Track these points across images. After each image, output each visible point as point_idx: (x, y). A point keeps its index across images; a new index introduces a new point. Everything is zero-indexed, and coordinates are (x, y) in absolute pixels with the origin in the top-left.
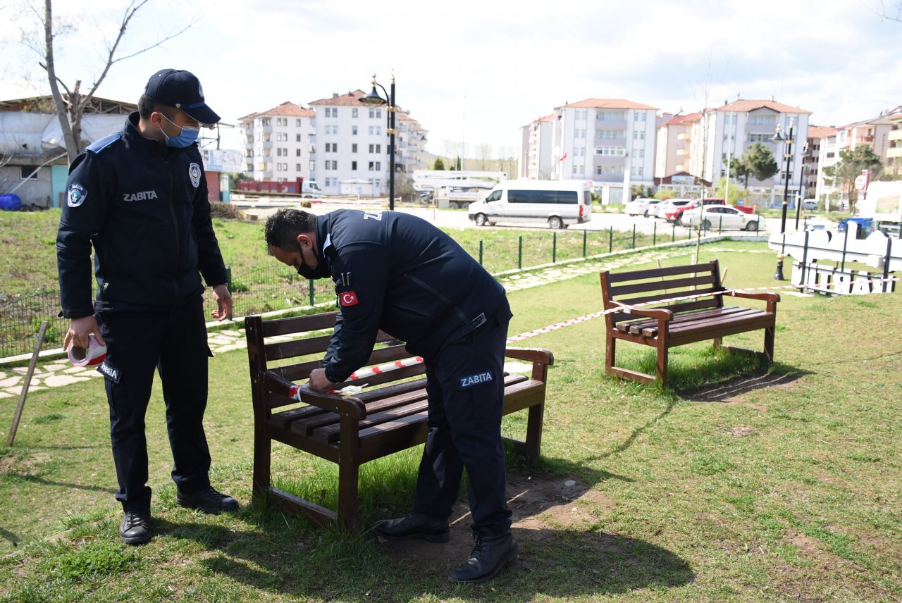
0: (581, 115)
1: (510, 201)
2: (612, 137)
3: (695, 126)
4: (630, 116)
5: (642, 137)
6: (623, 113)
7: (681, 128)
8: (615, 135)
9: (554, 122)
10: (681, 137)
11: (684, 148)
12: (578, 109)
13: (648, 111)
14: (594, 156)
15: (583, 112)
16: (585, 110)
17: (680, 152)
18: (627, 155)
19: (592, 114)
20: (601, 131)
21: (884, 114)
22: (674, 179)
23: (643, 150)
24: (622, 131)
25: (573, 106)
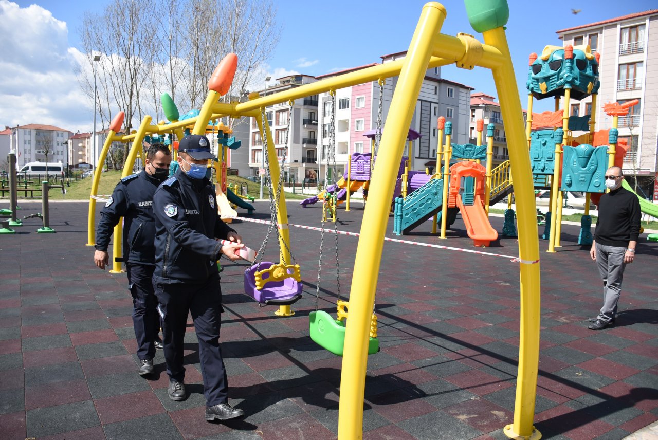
0: (27, 132)
1: (32, 170)
3: (87, 140)
4: (55, 134)
5: (62, 145)
6: (51, 132)
7: (80, 141)
8: (46, 143)
9: (11, 136)
10: (80, 145)
11: (82, 151)
12: (25, 129)
13: (64, 132)
14: (36, 154)
16: (30, 130)
17: (80, 153)
18: (54, 154)
19: (34, 133)
20: (39, 141)
22: (79, 166)
23: (62, 152)
24: (50, 141)
25: (22, 127)
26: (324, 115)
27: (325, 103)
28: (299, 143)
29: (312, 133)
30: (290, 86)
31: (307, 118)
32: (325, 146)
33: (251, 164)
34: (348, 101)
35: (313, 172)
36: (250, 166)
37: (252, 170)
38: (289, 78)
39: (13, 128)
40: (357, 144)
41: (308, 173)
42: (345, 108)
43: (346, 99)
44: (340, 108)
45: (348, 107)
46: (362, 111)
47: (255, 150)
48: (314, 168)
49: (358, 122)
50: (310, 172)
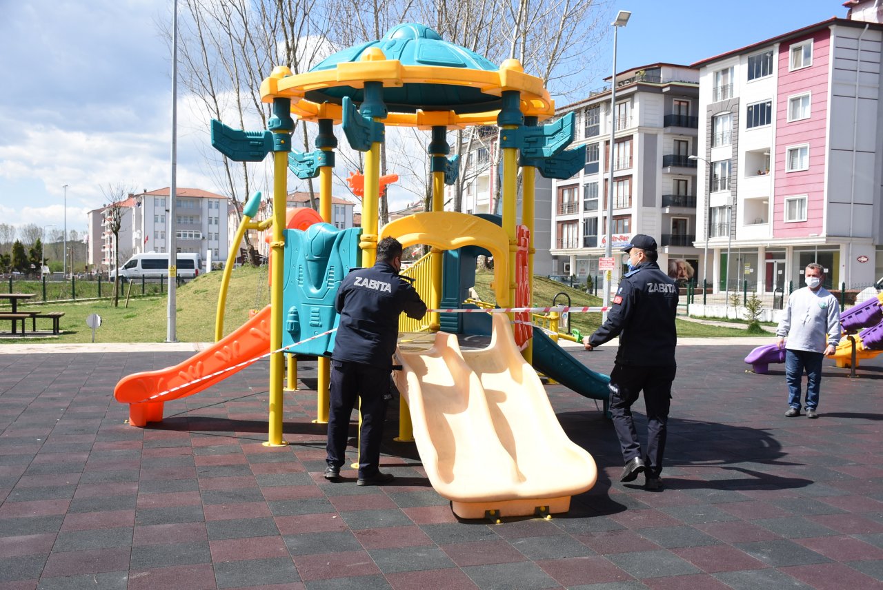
0: (160, 202)
1: (143, 268)
2: (189, 222)
4: (205, 204)
5: (216, 223)
6: (199, 201)
8: (191, 220)
9: (134, 209)
12: (156, 197)
13: (221, 200)
15: (162, 199)
16: (163, 197)
18: (203, 238)
19: (170, 202)
20: (178, 217)
21: (410, 206)
23: (218, 234)
24: (198, 217)
25: (152, 194)
26: (712, 142)
27: (713, 118)
28: (654, 206)
29: (682, 184)
30: (635, 89)
31: (672, 153)
32: (715, 208)
33: (554, 250)
34: (769, 109)
35: (684, 264)
36: (553, 254)
37: (555, 262)
38: (632, 74)
39: (137, 196)
40: (790, 201)
41: (674, 266)
42: (762, 123)
43: (763, 105)
44: (749, 125)
45: (769, 121)
46: (805, 127)
47: (562, 224)
48: (685, 256)
49: (793, 152)
50: (678, 264)
